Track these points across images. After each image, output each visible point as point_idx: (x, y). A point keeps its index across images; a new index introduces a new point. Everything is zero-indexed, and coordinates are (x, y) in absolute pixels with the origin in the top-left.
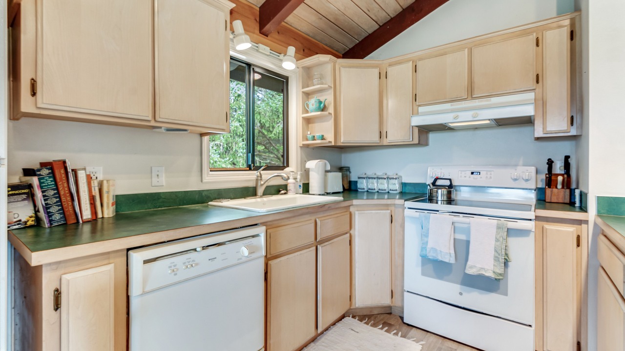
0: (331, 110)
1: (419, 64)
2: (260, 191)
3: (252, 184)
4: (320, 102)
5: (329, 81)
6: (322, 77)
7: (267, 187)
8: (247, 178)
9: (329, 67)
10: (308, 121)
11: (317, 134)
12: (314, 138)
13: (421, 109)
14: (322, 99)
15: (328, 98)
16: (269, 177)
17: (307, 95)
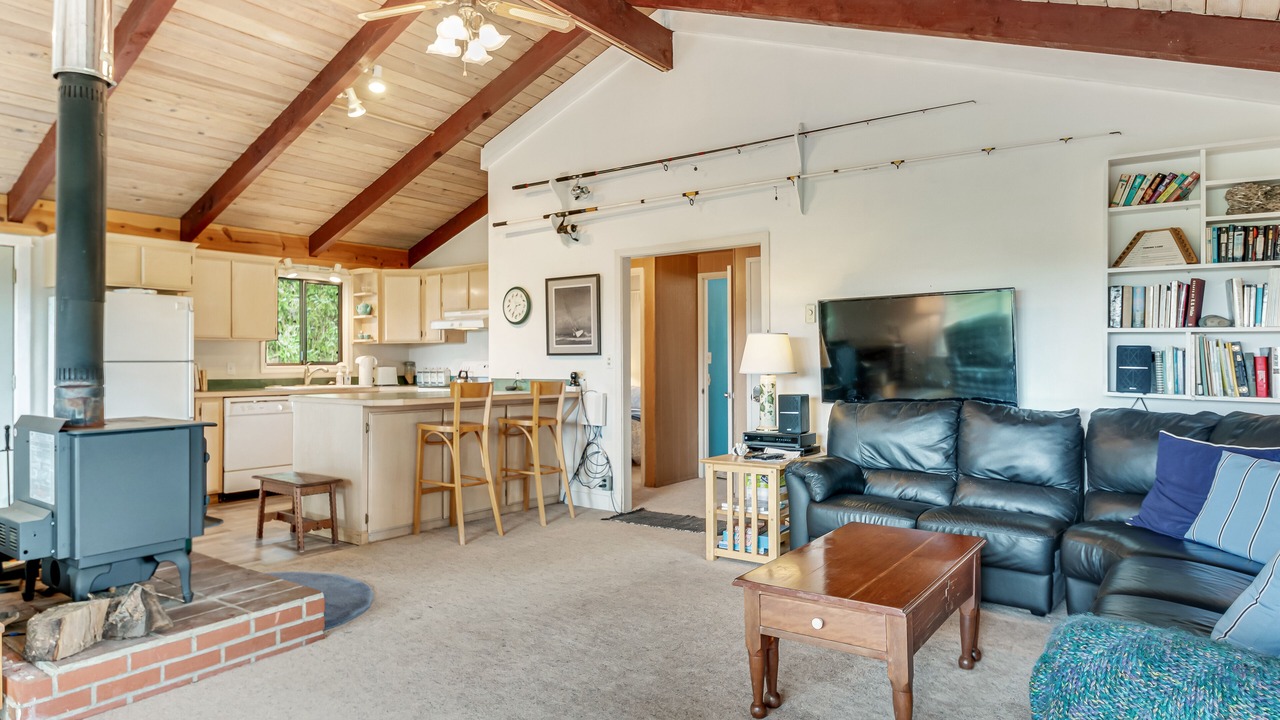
0: (376, 313)
1: (444, 277)
2: (308, 381)
3: (302, 376)
4: (367, 306)
5: (375, 288)
6: (370, 284)
7: (313, 379)
8: (298, 371)
9: (375, 276)
10: (360, 322)
11: (365, 334)
12: (363, 338)
13: (446, 315)
14: (369, 302)
15: (374, 302)
16: (316, 371)
17: (360, 298)
